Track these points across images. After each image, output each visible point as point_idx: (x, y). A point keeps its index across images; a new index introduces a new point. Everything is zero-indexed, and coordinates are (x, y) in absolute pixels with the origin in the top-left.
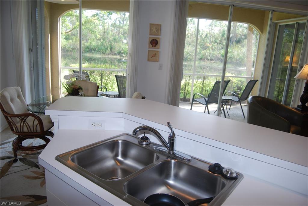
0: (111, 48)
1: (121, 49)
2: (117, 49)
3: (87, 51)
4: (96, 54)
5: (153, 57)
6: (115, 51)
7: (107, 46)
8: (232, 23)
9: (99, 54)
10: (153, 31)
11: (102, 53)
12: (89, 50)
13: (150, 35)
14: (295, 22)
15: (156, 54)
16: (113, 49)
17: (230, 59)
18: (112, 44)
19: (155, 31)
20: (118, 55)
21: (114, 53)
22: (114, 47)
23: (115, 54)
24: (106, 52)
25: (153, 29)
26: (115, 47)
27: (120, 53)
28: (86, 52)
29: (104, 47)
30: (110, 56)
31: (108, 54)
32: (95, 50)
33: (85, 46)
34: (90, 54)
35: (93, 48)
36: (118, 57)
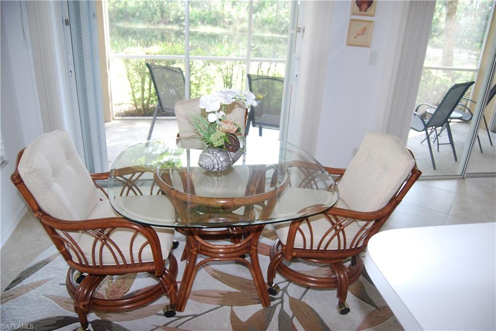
0: (162, 12)
1: (179, 14)
2: (172, 13)
3: (121, 18)
4: (137, 22)
5: (358, 34)
6: (169, 17)
7: (155, 8)
9: (141, 22)
11: (146, 20)
12: (123, 16)
15: (365, 28)
16: (164, 13)
18: (164, 5)
20: (176, 23)
21: (167, 21)
22: (166, 10)
23: (169, 23)
24: (153, 19)
26: (168, 10)
27: (178, 21)
28: (118, 20)
29: (150, 10)
30: (162, 26)
31: (158, 23)
32: (133, 16)
33: (116, 8)
34: (126, 23)
35: (131, 12)
36: (176, 27)
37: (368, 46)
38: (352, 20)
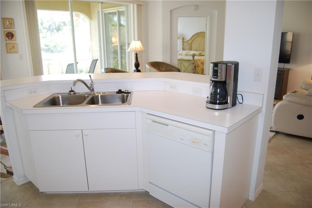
5: (11, 49)
8: (74, 13)
10: (7, 25)
13: (4, 28)
14: (116, 11)
15: (13, 46)
17: (54, 47)
19: (8, 25)
25: (6, 23)
37: (17, 53)
38: (6, 44)
